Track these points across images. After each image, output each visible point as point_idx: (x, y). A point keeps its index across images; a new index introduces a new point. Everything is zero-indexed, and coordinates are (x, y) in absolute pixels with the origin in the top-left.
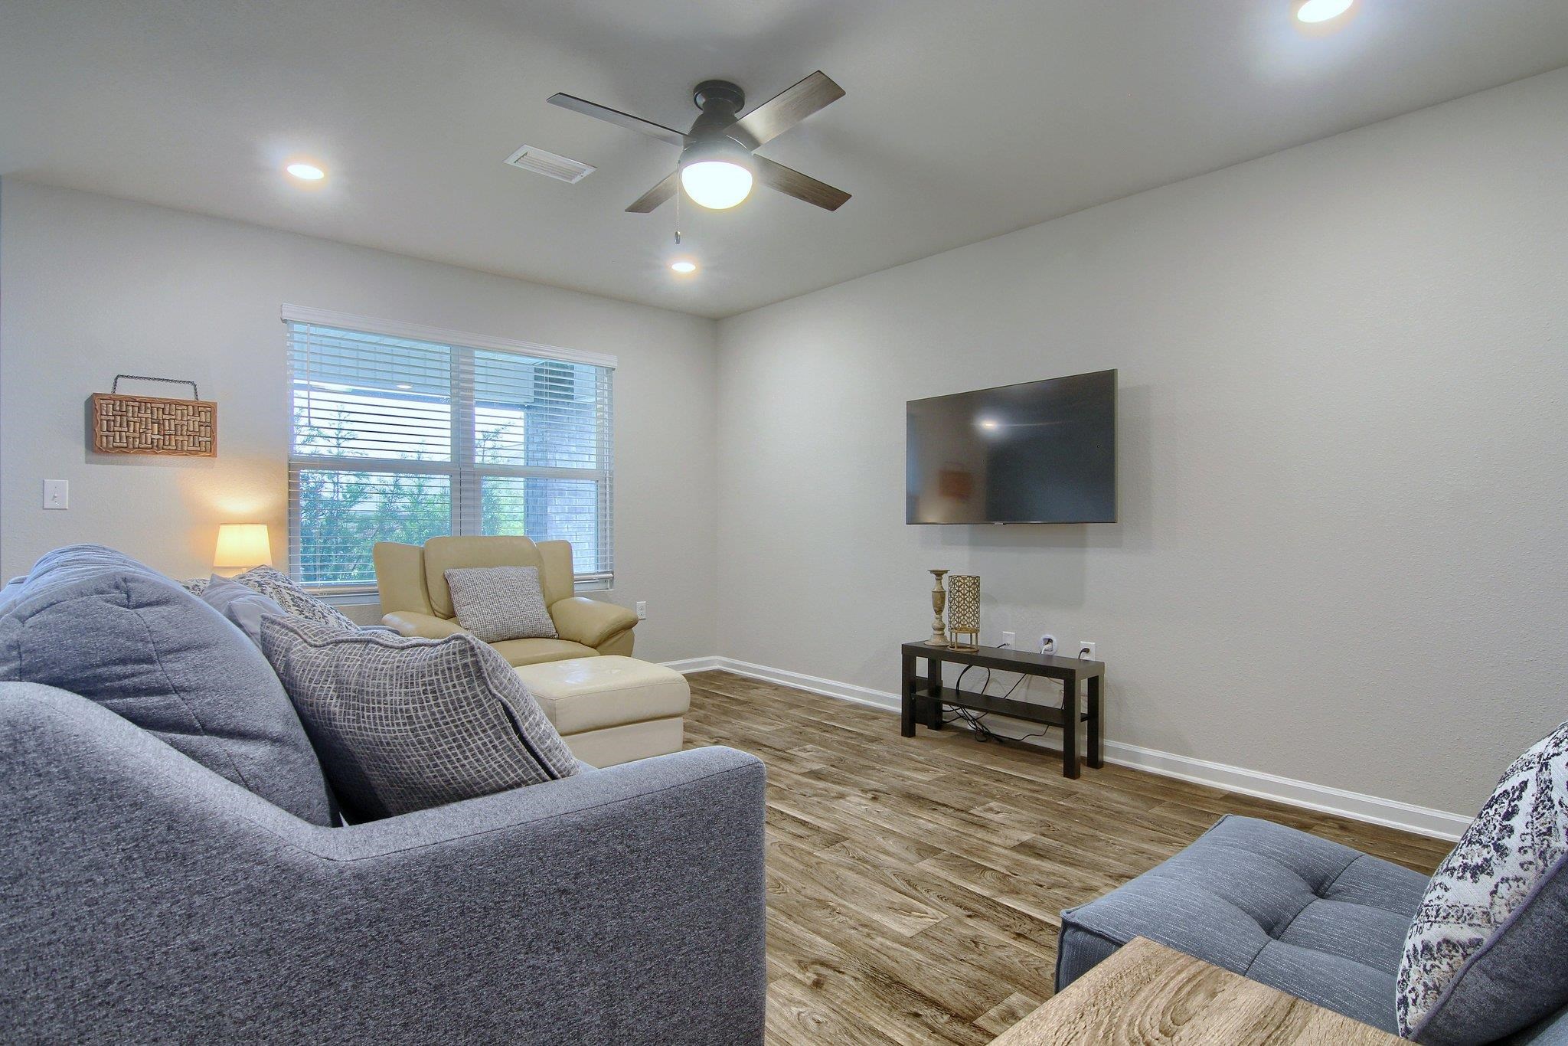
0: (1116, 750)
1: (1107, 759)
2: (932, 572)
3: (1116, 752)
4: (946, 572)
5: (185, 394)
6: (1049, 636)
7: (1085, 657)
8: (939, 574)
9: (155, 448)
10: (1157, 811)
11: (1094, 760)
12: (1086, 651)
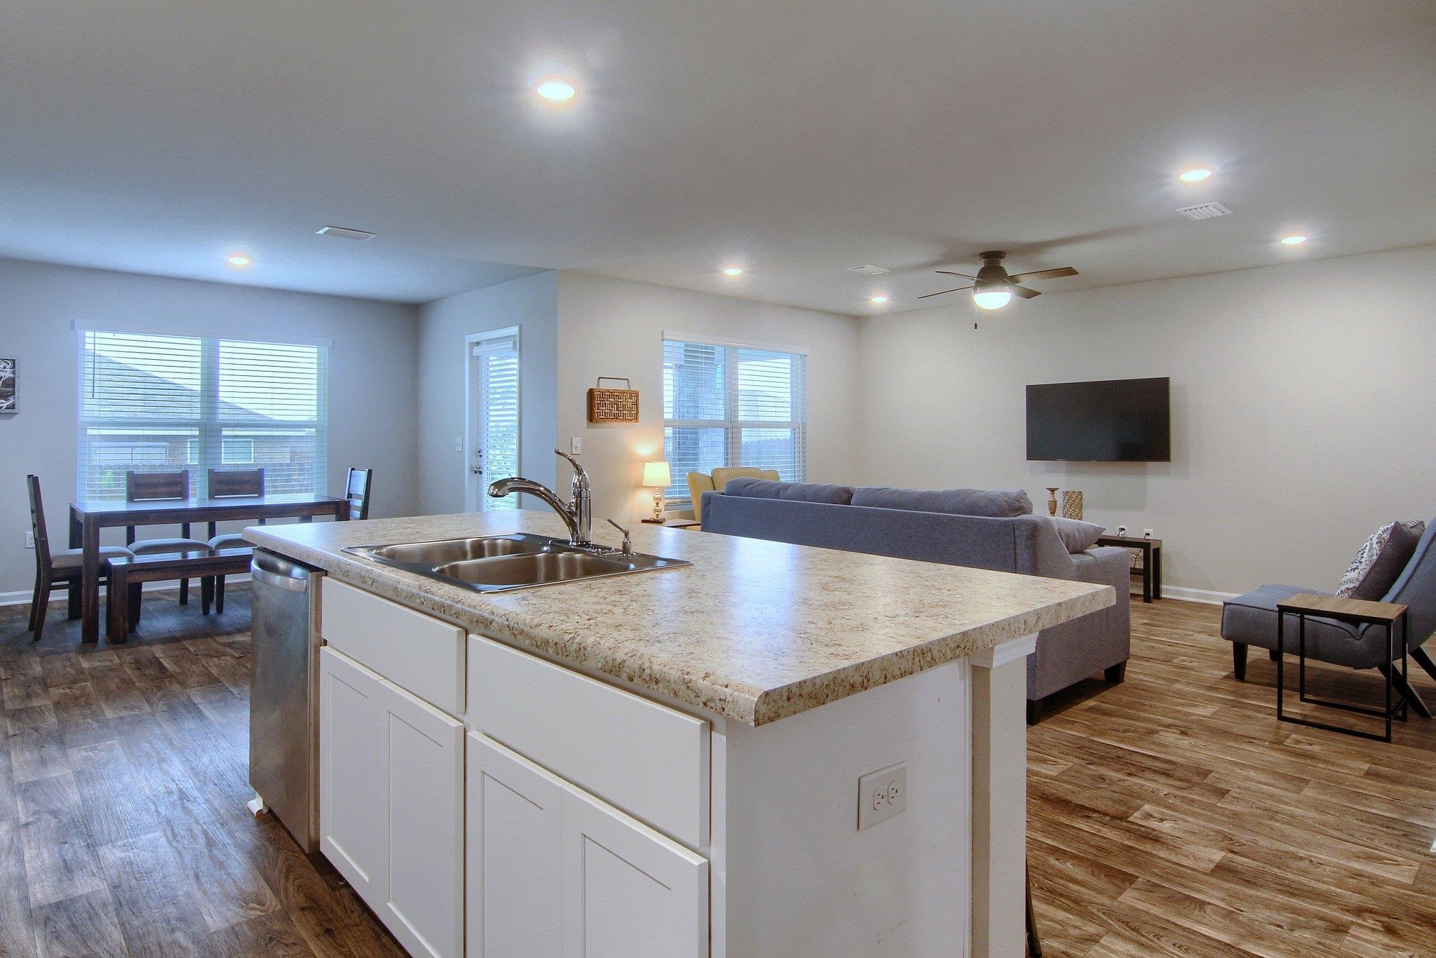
0: (1168, 590)
1: (1163, 596)
2: (1048, 489)
3: (1168, 591)
4: (1057, 489)
5: (621, 386)
6: (1121, 527)
7: (1147, 537)
8: (1053, 491)
9: (616, 418)
10: (1202, 613)
11: (1157, 596)
12: (1148, 534)
